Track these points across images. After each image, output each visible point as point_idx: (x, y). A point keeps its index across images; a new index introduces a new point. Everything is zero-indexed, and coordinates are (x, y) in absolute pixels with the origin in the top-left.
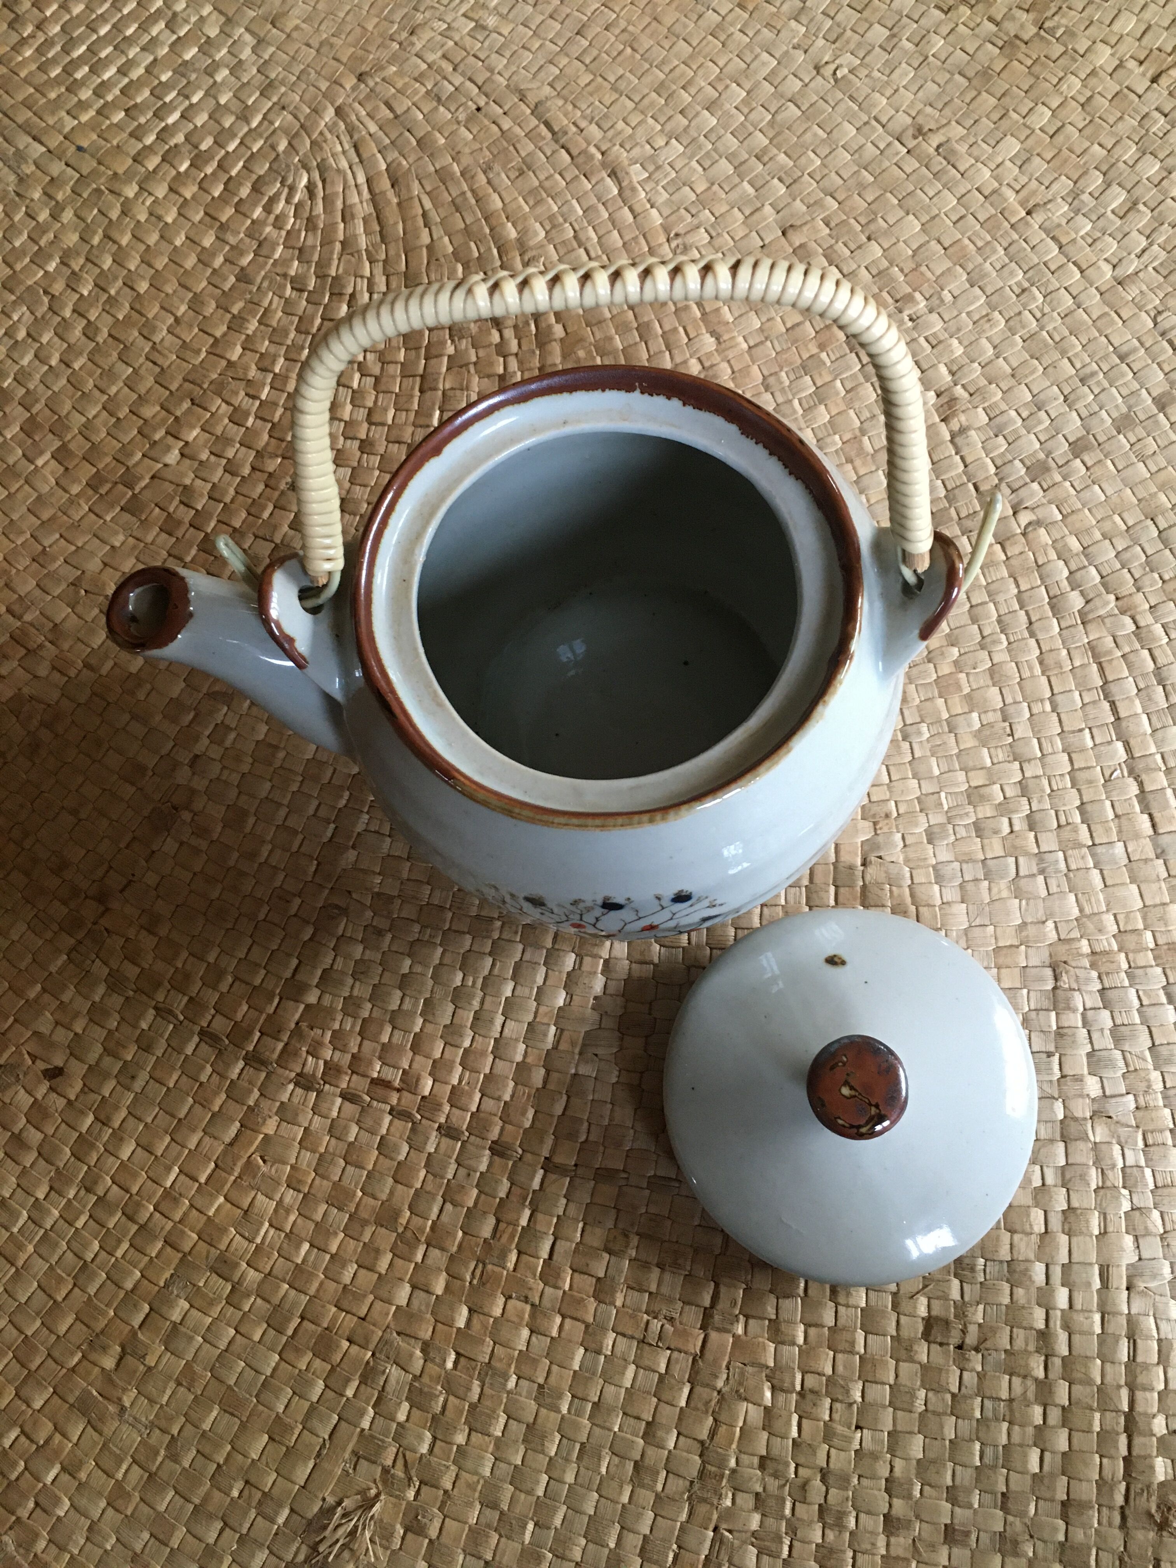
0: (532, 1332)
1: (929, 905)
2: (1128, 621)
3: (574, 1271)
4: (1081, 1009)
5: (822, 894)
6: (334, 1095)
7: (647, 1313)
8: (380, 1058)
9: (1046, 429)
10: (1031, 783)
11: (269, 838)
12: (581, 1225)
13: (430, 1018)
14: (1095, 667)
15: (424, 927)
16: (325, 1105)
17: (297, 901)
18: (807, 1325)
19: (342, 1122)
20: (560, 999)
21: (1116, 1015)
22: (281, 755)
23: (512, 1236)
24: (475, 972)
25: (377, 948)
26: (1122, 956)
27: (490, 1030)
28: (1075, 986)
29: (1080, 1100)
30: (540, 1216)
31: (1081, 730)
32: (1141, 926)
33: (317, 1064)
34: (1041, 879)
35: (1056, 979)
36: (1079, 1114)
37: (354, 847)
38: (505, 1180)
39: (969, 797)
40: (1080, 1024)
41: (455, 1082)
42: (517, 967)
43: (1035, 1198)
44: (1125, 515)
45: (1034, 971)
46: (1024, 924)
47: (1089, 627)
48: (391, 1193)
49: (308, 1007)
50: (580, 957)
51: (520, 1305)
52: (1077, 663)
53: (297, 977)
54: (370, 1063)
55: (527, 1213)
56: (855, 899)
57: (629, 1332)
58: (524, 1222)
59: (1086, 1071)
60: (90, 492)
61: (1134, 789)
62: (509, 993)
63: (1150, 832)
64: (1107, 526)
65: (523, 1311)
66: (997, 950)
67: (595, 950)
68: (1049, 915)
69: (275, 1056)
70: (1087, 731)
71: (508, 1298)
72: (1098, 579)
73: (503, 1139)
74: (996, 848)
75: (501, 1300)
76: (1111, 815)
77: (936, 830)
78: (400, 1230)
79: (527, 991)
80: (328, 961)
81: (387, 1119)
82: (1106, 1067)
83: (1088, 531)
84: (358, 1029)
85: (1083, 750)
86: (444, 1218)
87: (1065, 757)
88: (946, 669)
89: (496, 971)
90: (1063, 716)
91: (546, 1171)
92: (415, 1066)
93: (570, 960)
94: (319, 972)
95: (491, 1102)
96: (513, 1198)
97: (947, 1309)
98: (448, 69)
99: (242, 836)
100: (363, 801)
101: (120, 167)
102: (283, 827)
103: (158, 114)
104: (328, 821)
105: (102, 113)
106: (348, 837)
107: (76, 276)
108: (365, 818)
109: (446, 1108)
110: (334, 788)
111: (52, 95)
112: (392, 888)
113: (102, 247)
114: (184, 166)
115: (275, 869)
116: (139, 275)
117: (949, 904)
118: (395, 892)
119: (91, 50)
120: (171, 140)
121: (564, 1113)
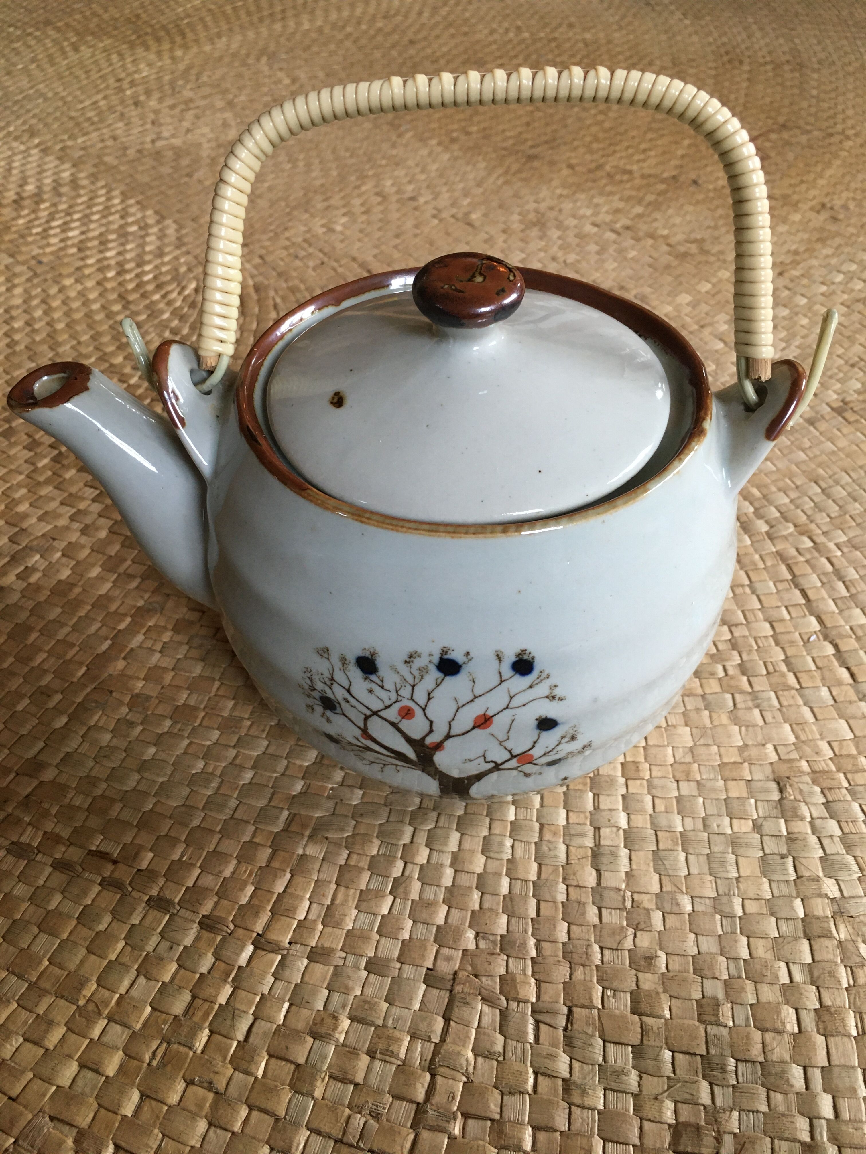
0: (210, 1124)
2: (806, 539)
3: (271, 1056)
4: (809, 819)
6: (45, 864)
7: (350, 1107)
8: (103, 833)
10: (740, 641)
11: (47, 648)
12: (286, 1005)
13: (163, 798)
14: (783, 568)
15: (175, 723)
16: (33, 873)
17: (59, 697)
18: (536, 1129)
19: (47, 890)
20: (297, 788)
21: (843, 824)
22: (77, 590)
23: (207, 1014)
24: (218, 759)
25: (126, 737)
26: (841, 776)
27: (221, 812)
28: (799, 797)
29: (819, 900)
30: (242, 993)
31: (778, 607)
32: (854, 752)
33: (35, 835)
34: (756, 712)
35: (781, 791)
36: (819, 912)
37: (124, 658)
38: (210, 954)
40: (809, 831)
41: (176, 857)
42: (259, 759)
43: (784, 995)
44: (794, 479)
45: (760, 784)
46: (746, 745)
47: (775, 541)
48: (82, 962)
49: (41, 783)
51: (201, 1092)
52: (769, 564)
53: (39, 757)
54: (91, 836)
55: (228, 990)
57: (325, 1128)
58: (222, 999)
59: (821, 874)
61: (830, 650)
62: (246, 781)
63: (851, 681)
64: (781, 484)
65: (204, 1099)
66: (722, 766)
68: (769, 740)
70: (783, 609)
71: (190, 1083)
72: (778, 515)
73: (216, 913)
74: (713, 686)
75: (181, 1086)
76: (813, 667)
78: (81, 1003)
79: (265, 780)
80: (74, 745)
81: (96, 888)
82: (840, 870)
83: (766, 486)
84: (86, 806)
85: (782, 620)
86: (134, 992)
87: (768, 625)
89: (238, 762)
90: (762, 598)
91: (256, 948)
92: (137, 841)
93: (312, 755)
94: (61, 756)
95: (210, 877)
96: (216, 974)
97: (698, 1116)
98: (306, 245)
99: (22, 646)
100: (142, 626)
101: (65, 271)
102: (63, 641)
103: (101, 252)
104: (106, 639)
105: (61, 249)
106: (121, 651)
107: (12, 318)
108: (140, 637)
109: (161, 881)
110: (119, 616)
111: (30, 239)
112: (153, 690)
113: (37, 306)
114: (111, 274)
115: (45, 672)
116: (59, 320)
117: (674, 726)
118: (154, 694)
119: (65, 223)
120: (106, 263)
121: (284, 891)
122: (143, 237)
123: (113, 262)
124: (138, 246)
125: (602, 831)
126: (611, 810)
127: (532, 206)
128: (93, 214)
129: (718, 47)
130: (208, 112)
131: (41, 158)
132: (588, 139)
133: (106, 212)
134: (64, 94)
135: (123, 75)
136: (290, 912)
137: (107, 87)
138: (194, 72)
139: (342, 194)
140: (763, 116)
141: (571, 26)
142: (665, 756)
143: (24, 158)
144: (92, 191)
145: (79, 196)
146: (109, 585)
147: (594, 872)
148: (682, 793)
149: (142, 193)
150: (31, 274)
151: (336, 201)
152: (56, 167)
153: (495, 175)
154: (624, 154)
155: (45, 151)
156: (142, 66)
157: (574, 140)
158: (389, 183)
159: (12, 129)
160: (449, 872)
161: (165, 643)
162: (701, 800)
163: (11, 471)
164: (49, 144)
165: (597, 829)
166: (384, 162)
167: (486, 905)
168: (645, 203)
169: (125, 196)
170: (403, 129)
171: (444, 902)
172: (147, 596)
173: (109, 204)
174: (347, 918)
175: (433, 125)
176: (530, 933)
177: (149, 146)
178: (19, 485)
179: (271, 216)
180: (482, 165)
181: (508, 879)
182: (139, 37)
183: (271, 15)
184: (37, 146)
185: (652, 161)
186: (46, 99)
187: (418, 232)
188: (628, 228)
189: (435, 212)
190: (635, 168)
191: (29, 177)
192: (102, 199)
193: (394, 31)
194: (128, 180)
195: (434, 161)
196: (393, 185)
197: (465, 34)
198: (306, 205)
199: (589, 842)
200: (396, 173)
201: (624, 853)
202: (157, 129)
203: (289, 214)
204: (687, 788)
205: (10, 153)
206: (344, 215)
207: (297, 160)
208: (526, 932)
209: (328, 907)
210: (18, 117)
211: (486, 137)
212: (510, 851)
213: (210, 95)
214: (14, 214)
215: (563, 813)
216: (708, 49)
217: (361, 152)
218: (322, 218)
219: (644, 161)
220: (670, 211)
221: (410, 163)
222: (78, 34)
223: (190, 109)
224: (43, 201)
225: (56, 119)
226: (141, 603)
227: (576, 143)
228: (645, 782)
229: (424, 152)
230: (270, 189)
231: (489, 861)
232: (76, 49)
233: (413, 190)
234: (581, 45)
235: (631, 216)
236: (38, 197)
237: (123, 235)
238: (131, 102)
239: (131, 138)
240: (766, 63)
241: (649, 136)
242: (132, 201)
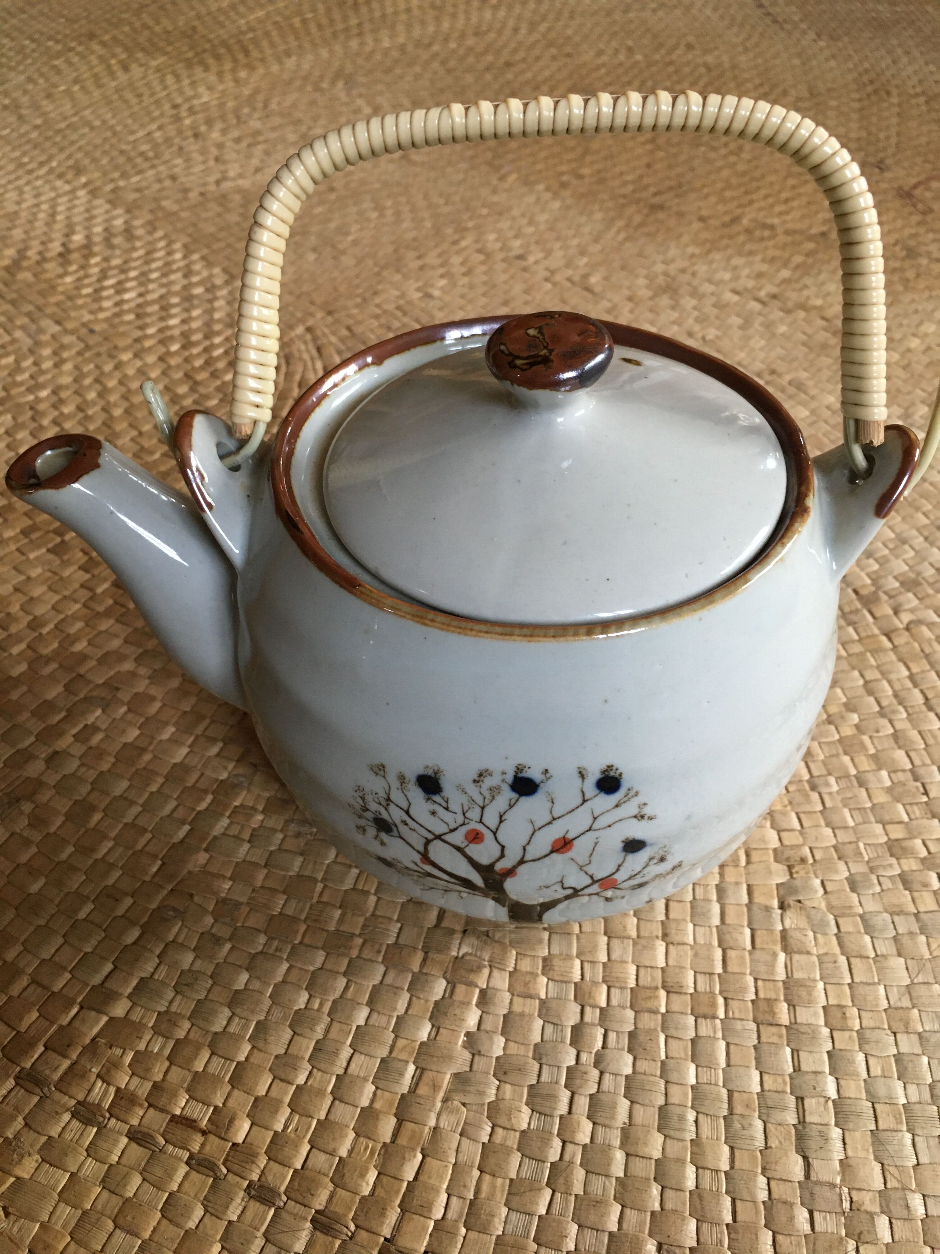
1: (861, 957)
5: (736, 935)
6: (119, 1133)
8: (188, 1091)
9: (912, 558)
11: (113, 834)
13: (260, 1044)
15: (271, 939)
16: (105, 1145)
17: (129, 901)
19: (122, 1169)
20: (424, 1032)
22: (147, 757)
24: (325, 992)
25: (211, 958)
27: (332, 1064)
33: (106, 1092)
37: (206, 850)
39: (890, 849)
41: (279, 1127)
42: (376, 991)
49: (111, 1019)
50: (452, 985)
53: (107, 985)
54: (174, 1095)
56: (774, 942)
60: (21, 536)
62: (362, 1022)
67: (472, 977)
69: (56, 1076)
73: (332, 1208)
77: (858, 878)
79: (383, 1020)
80: (149, 968)
81: (183, 1169)
84: (167, 1052)
88: (848, 731)
89: (349, 995)
92: (231, 1103)
93: (439, 987)
94: (134, 983)
95: (323, 1157)
98: (399, 314)
99: (83, 830)
100: (226, 806)
101: (122, 343)
102: (132, 825)
103: (162, 319)
104: (183, 823)
105: (116, 315)
106: (203, 839)
107: (61, 401)
108: (225, 822)
109: (263, 1161)
110: (197, 792)
111: (80, 302)
112: (242, 895)
113: (90, 387)
114: (175, 347)
115: (112, 866)
116: (116, 405)
117: (884, 956)
118: (244, 899)
119: (120, 283)
120: (169, 333)
121: (416, 1178)
122: (210, 301)
123: (176, 332)
124: (205, 312)
125: (807, 1102)
126: (816, 1073)
127: (659, 268)
128: (151, 271)
129: (860, 75)
130: (279, 147)
131: (89, 201)
132: (719, 186)
133: (167, 270)
134: (113, 122)
135: (179, 101)
136: (425, 1210)
137: (162, 115)
138: (260, 97)
139: (438, 250)
140: (919, 160)
141: (690, 47)
142: (877, 998)
143: (70, 201)
144: (149, 243)
145: (134, 249)
146: (184, 751)
147: (800, 1160)
148: (902, 1050)
149: (207, 246)
150: (82, 345)
151: (432, 259)
152: (107, 212)
153: (614, 230)
154: (762, 204)
155: (94, 193)
156: (201, 89)
157: (704, 186)
158: (492, 237)
159: (54, 164)
160: (619, 1156)
161: (254, 830)
162: (925, 1059)
163: (65, 597)
164: (98, 184)
165: (800, 1100)
166: (485, 211)
167: (669, 1206)
168: (792, 265)
169: (188, 251)
170: (503, 171)
171: (615, 1198)
172: (231, 766)
173: (170, 259)
174: (496, 1220)
175: (539, 167)
176: (726, 1246)
177: (212, 188)
178: (75, 617)
179: (357, 276)
180: (598, 216)
181: (694, 1168)
182: (197, 54)
183: (347, 30)
184: (85, 185)
185: (796, 214)
186: (92, 128)
187: (529, 298)
188: (774, 297)
189: (548, 274)
190: (776, 221)
191: (76, 224)
192: (161, 253)
193: (486, 51)
194: (191, 230)
195: (543, 210)
196: (497, 240)
197: (569, 55)
198: (397, 264)
199: (791, 1118)
200: (500, 225)
201: (836, 1133)
202: (222, 168)
203: (378, 274)
204: (908, 1044)
205: (53, 194)
206: (442, 276)
207: (384, 208)
208: (722, 1246)
209: (472, 1203)
210: (61, 150)
211: (601, 181)
212: (693, 1129)
213: (281, 126)
214: (60, 271)
215: (756, 1076)
216: (850, 77)
217: (457, 198)
218: (417, 280)
219: (786, 213)
220: (823, 277)
221: (515, 212)
222: (127, 49)
223: (259, 143)
224: (92, 254)
225: (105, 153)
226: (224, 776)
227: (706, 191)
228: (855, 1034)
229: (531, 199)
230: (355, 243)
231: (669, 1141)
232: (126, 68)
233: (521, 246)
234: (702, 70)
235: (777, 281)
236: (87, 249)
237: (188, 299)
238: (190, 133)
239: (192, 178)
240: (917, 95)
241: (791, 182)
242: (195, 257)
